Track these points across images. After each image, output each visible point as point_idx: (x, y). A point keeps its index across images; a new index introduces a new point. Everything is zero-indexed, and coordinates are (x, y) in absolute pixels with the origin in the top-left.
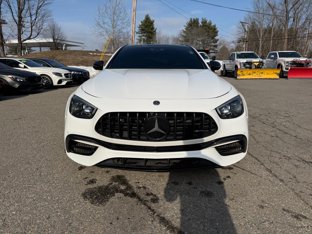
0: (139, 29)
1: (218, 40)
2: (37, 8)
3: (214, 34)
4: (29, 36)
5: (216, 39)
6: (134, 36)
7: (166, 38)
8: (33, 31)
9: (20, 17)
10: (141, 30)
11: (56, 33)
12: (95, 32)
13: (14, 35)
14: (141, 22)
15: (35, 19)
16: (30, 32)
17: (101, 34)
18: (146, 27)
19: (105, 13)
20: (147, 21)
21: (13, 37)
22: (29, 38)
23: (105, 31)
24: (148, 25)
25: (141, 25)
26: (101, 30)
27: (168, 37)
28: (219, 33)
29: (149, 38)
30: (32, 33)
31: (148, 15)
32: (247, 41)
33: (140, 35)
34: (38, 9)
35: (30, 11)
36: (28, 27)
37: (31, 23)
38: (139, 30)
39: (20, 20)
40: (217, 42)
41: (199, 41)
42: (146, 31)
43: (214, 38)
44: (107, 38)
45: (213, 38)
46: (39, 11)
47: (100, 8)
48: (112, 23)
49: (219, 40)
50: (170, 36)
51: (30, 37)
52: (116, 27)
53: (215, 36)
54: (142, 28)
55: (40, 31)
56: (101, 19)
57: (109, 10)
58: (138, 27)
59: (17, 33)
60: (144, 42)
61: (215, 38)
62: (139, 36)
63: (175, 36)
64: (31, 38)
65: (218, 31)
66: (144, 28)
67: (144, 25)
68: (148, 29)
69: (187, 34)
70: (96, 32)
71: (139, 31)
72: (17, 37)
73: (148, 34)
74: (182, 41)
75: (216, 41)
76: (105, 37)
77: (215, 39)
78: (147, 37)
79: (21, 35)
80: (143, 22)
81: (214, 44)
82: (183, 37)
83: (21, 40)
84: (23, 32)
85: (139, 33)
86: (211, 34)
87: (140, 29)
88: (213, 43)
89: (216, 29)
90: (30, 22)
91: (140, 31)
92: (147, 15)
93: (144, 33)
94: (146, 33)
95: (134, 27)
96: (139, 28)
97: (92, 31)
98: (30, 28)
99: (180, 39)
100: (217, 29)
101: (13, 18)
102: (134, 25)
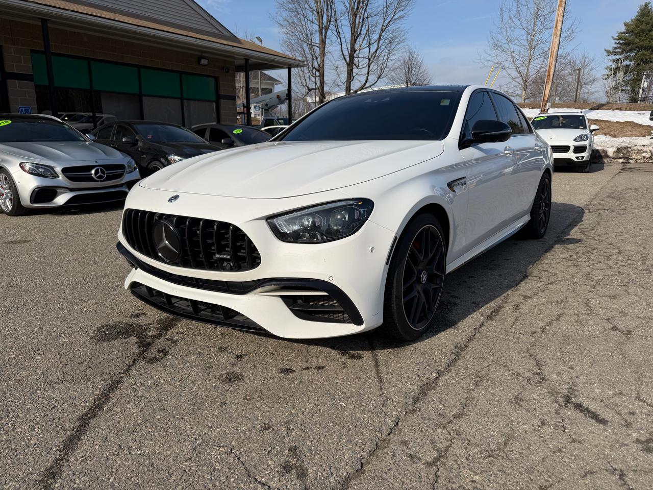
0: (616, 43)
2: (380, 30)
4: (363, 83)
6: (554, 63)
8: (370, 73)
9: (353, 50)
10: (621, 44)
11: (413, 72)
12: (488, 63)
13: (340, 83)
14: (626, 25)
15: (376, 51)
16: (366, 76)
17: (500, 66)
18: (637, 35)
19: (514, 19)
20: (644, 19)
21: (338, 88)
22: (362, 88)
23: (509, 59)
24: (643, 31)
25: (624, 33)
26: (502, 57)
29: (643, 62)
30: (368, 77)
31: (650, 3)
33: (618, 57)
34: (382, 31)
35: (369, 37)
36: (364, 66)
37: (369, 60)
38: (616, 46)
39: (352, 57)
42: (635, 45)
44: (514, 73)
46: (383, 34)
47: (504, 9)
48: (529, 37)
51: (365, 84)
52: (537, 45)
54: (625, 39)
55: (382, 71)
56: (505, 33)
57: (524, 9)
58: (615, 39)
59: (346, 79)
60: (625, 74)
62: (614, 61)
64: (367, 86)
66: (631, 38)
67: (632, 32)
68: (643, 41)
70: (491, 64)
71: (615, 48)
72: (344, 86)
73: (639, 54)
76: (509, 71)
78: (636, 62)
79: (352, 83)
80: (630, 25)
83: (350, 91)
84: (353, 77)
85: (615, 52)
87: (619, 43)
90: (367, 57)
91: (619, 48)
92: (646, 5)
93: (630, 51)
94: (635, 50)
95: (558, 42)
96: (617, 41)
97: (483, 61)
98: (367, 68)
101: (341, 53)
102: (558, 38)
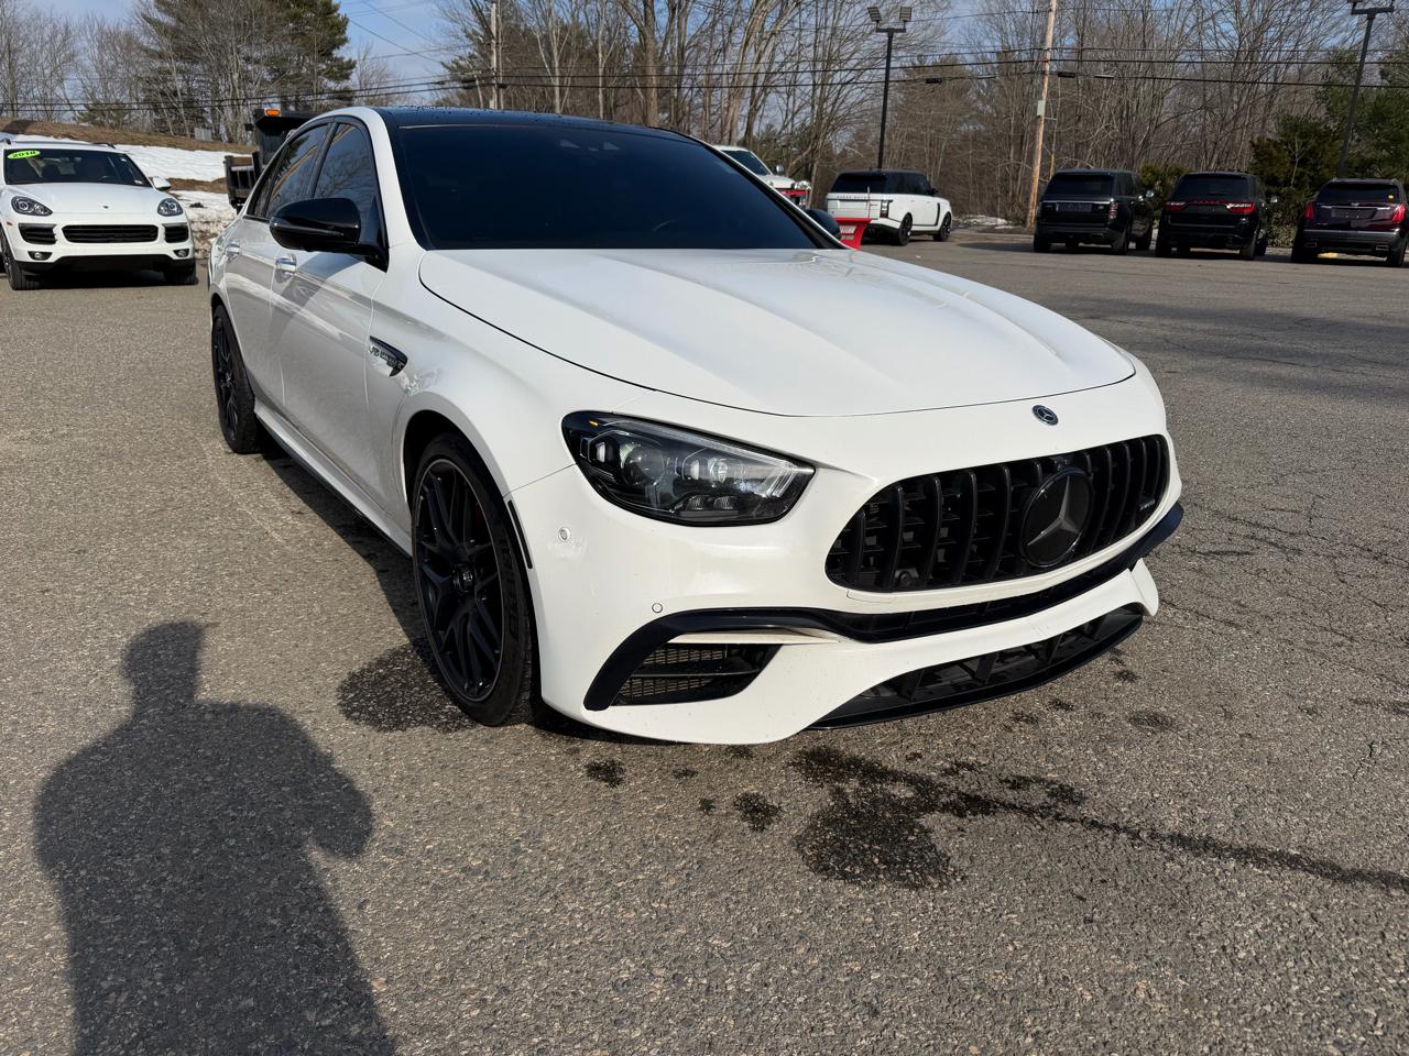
1: (351, 65)
3: (330, 36)
5: (342, 58)
7: (55, 27)
27: (63, 20)
28: (350, 32)
32: (502, 86)
40: (347, 77)
41: (257, 62)
43: (331, 54)
45: (326, 54)
49: (357, 65)
50: (76, 20)
53: (336, 45)
61: (336, 53)
63: (110, 24)
65: (346, 21)
69: (180, 20)
74: (161, 56)
75: (344, 70)
77: (336, 59)
81: (332, 85)
82: (158, 31)
86: (318, 35)
88: (330, 78)
89: (336, 8)
99: (144, 40)
100: (342, 12)
